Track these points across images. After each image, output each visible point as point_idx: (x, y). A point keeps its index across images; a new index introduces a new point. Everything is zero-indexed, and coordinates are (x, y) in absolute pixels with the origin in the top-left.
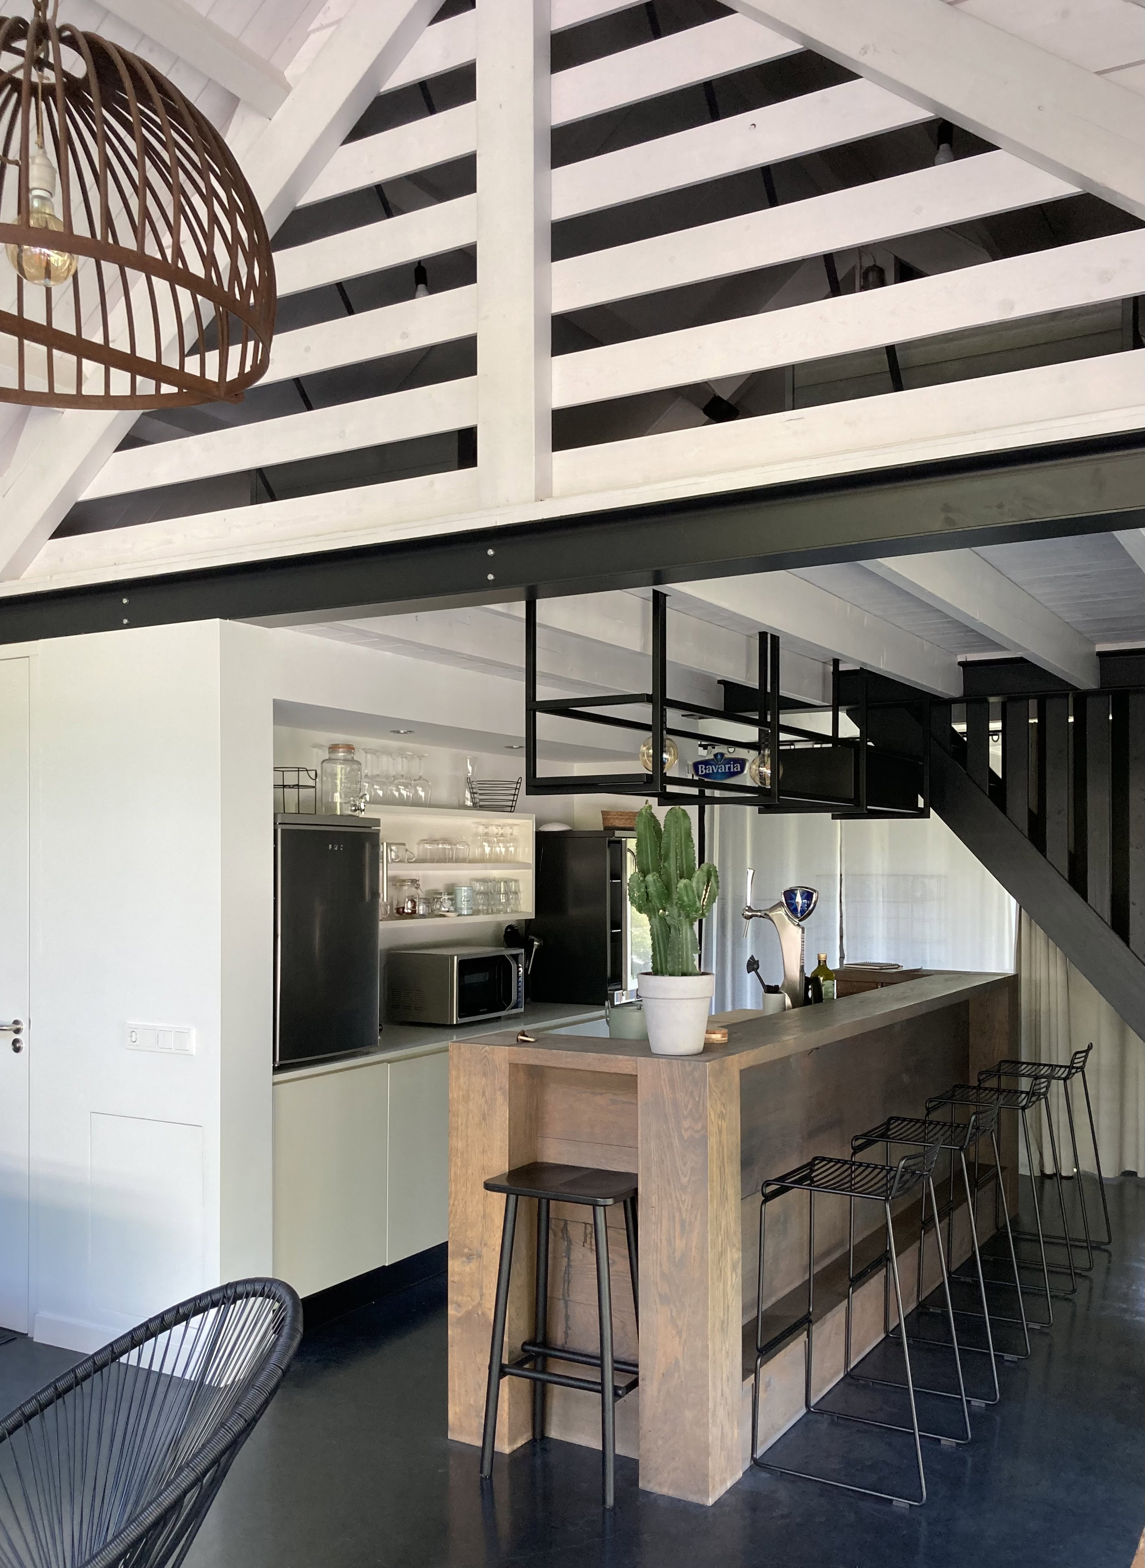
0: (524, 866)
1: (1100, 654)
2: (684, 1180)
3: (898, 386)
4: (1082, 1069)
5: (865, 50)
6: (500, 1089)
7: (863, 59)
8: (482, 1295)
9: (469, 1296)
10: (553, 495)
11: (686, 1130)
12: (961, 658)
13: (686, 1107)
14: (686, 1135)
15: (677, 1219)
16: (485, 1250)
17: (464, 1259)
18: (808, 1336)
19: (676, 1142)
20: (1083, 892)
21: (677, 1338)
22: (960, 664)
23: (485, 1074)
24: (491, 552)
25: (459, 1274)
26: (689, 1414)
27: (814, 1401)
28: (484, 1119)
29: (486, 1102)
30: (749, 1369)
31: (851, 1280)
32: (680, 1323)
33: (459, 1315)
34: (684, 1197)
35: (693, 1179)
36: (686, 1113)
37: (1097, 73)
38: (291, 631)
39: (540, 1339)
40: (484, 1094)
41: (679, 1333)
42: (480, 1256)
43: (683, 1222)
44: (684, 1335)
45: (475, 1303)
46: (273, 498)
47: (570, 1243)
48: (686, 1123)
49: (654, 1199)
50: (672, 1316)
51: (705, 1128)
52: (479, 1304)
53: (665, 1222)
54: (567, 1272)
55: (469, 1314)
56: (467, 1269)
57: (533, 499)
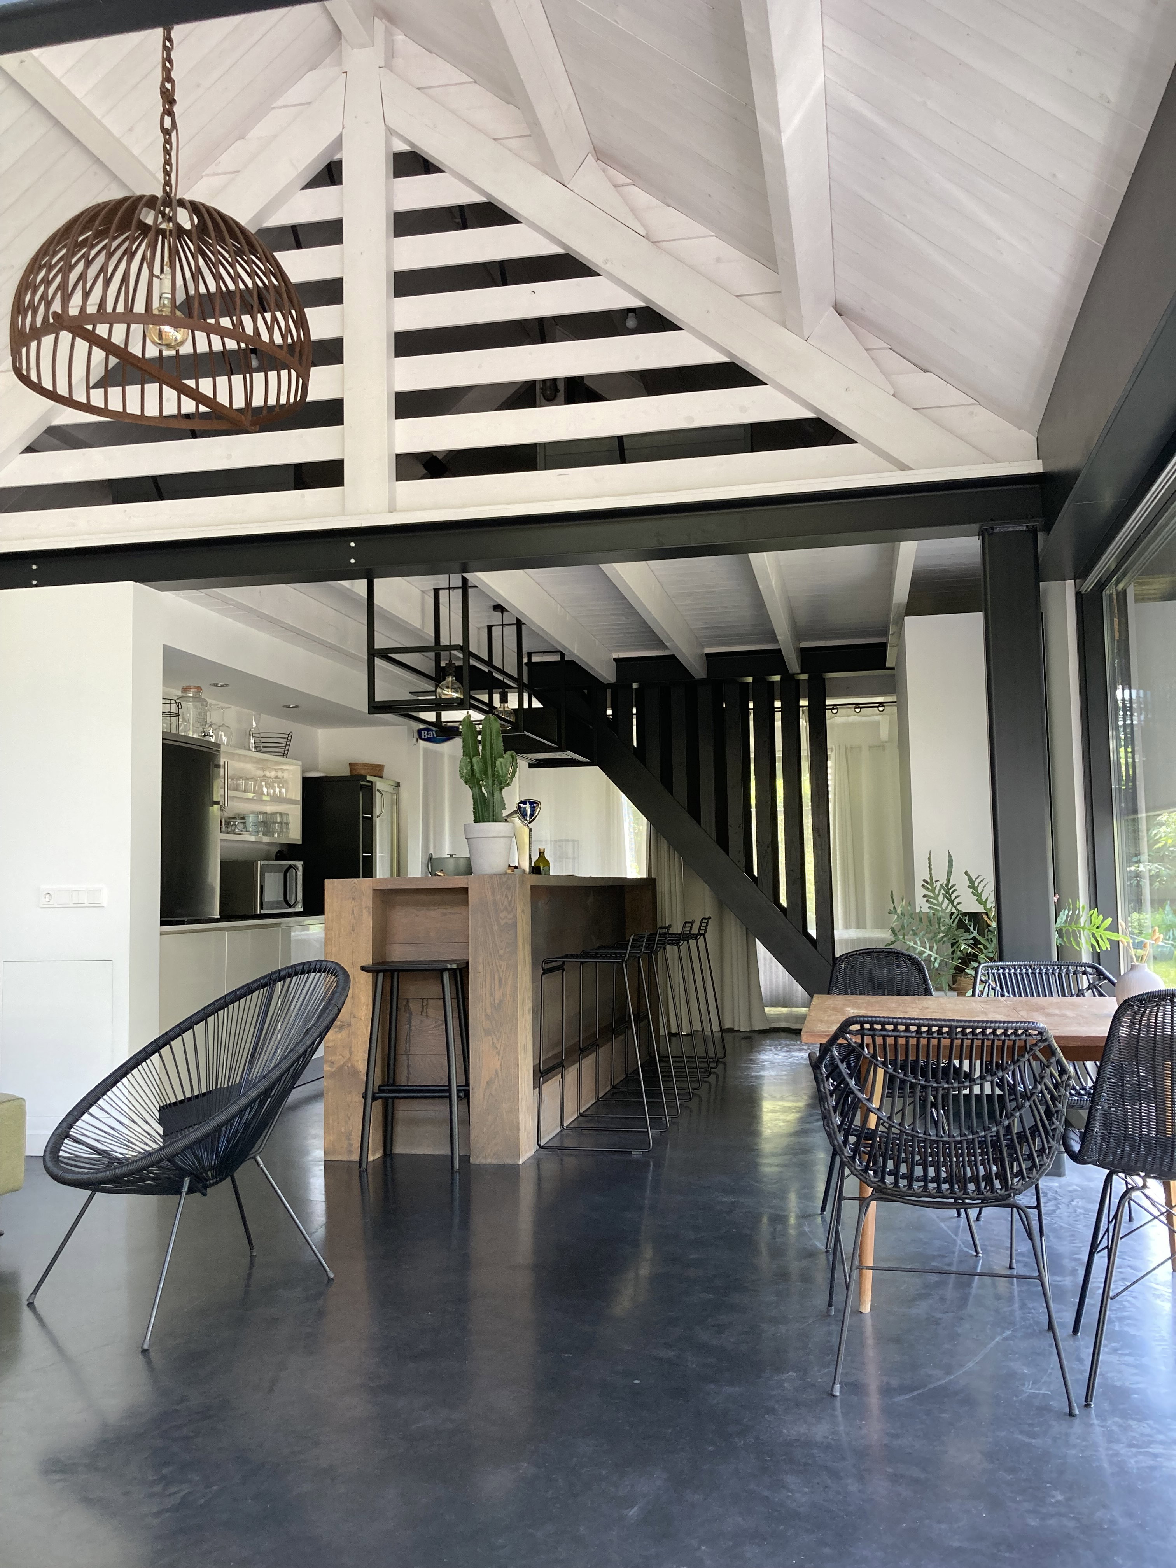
0: (292, 802)
1: (707, 655)
2: (501, 952)
3: (623, 461)
4: (704, 934)
5: (606, 262)
6: (366, 908)
7: (603, 266)
8: (351, 1053)
9: (340, 1055)
10: (398, 509)
11: (502, 919)
12: (615, 656)
13: (502, 904)
14: (503, 922)
15: (496, 977)
16: (353, 1021)
17: (337, 1029)
18: (562, 1077)
19: (496, 928)
20: (698, 819)
21: (497, 1056)
22: (615, 659)
23: (353, 899)
24: (352, 544)
25: (333, 1041)
26: (505, 1106)
27: (565, 1125)
28: (353, 930)
29: (355, 917)
30: (537, 1085)
31: (581, 1050)
32: (498, 1046)
33: (334, 1069)
34: (501, 963)
35: (508, 950)
36: (502, 908)
37: (736, 296)
38: (174, 596)
39: (391, 1081)
40: (353, 912)
41: (498, 1053)
42: (349, 1025)
43: (500, 979)
44: (501, 1053)
45: (345, 1059)
46: (161, 498)
47: (411, 1014)
48: (502, 915)
49: (480, 967)
50: (493, 1043)
51: (515, 916)
52: (349, 1060)
53: (488, 980)
54: (409, 1035)
55: (341, 1068)
56: (339, 1036)
57: (387, 511)
